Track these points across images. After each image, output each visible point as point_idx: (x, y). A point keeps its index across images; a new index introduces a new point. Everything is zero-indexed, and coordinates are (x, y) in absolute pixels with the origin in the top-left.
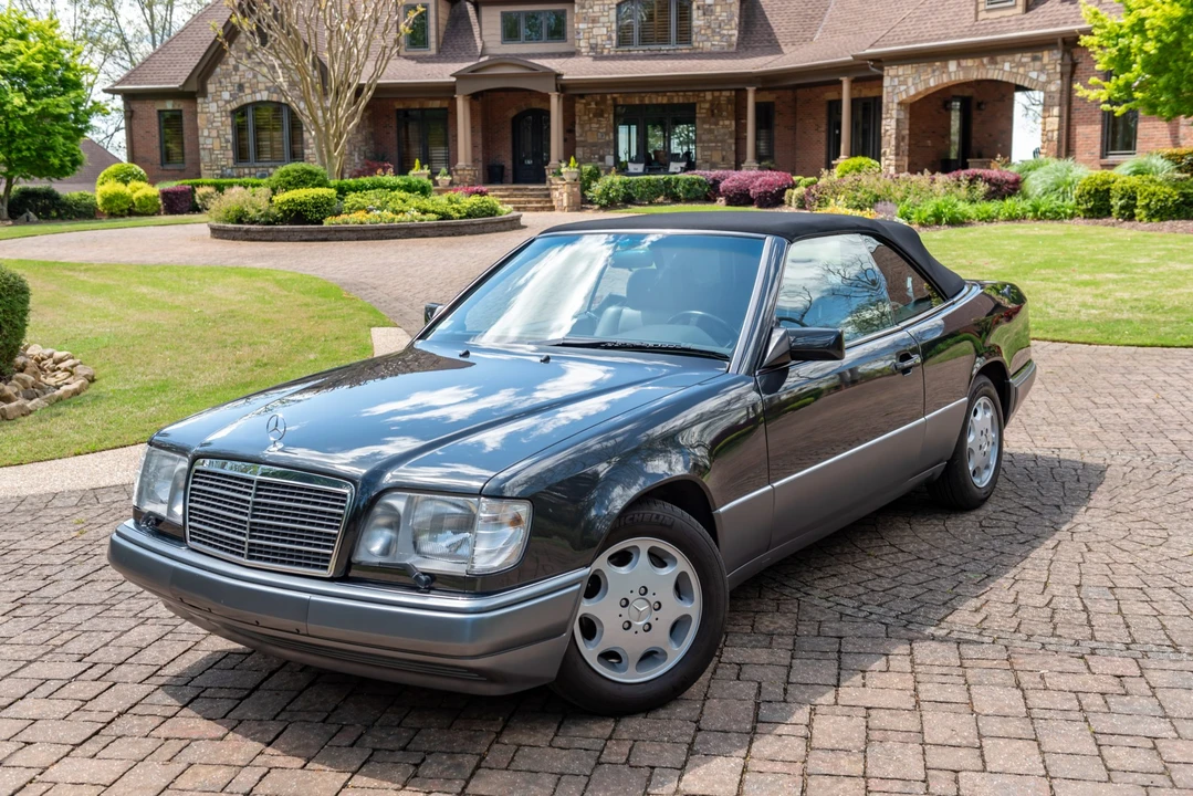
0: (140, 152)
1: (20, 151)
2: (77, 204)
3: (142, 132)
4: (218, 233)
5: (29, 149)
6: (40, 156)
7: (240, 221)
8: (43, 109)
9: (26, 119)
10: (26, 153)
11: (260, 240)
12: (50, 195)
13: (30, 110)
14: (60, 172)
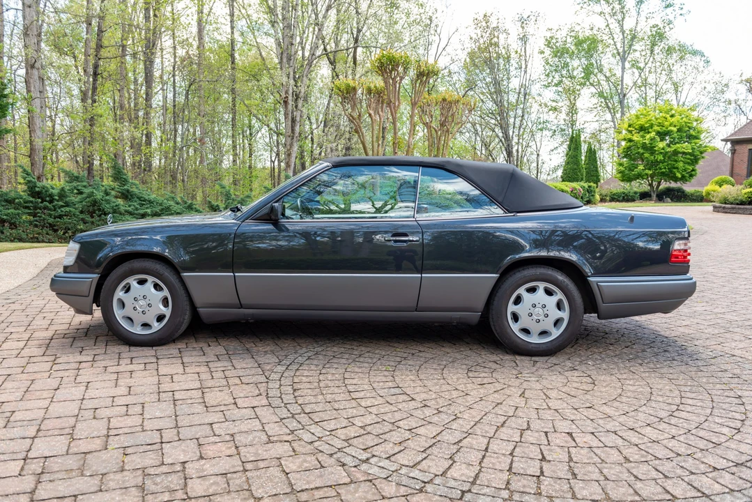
0: (736, 170)
1: (661, 169)
2: (692, 195)
3: (739, 161)
4: (716, 209)
5: (665, 168)
6: (671, 172)
7: (725, 203)
8: (675, 150)
9: (665, 154)
10: (664, 170)
11: (729, 213)
12: (680, 190)
13: (669, 149)
14: (683, 179)
